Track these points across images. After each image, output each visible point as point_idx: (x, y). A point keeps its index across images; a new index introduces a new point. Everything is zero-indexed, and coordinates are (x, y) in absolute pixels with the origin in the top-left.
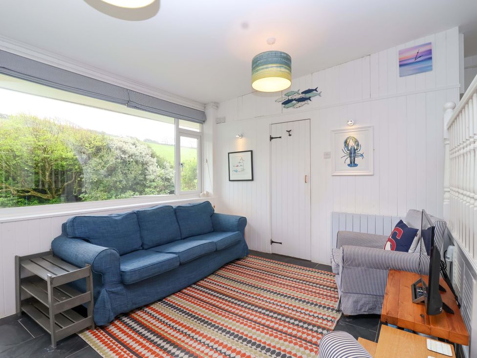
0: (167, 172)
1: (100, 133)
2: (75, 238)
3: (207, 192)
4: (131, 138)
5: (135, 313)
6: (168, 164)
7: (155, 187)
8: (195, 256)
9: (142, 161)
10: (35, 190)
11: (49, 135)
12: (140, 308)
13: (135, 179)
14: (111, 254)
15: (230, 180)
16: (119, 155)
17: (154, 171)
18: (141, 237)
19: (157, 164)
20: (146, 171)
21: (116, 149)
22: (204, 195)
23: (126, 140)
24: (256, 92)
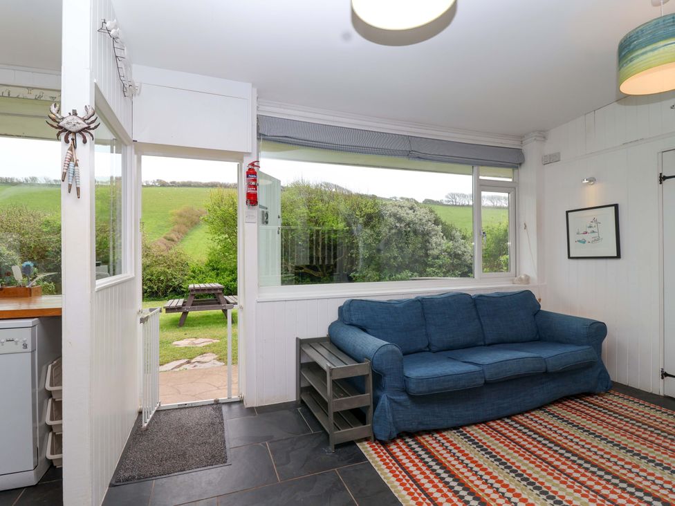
0: (456, 244)
1: (371, 198)
2: (351, 325)
3: (526, 276)
4: (408, 200)
5: (421, 436)
6: (458, 233)
7: (440, 267)
8: (509, 374)
9: (422, 231)
10: (307, 266)
11: (320, 205)
12: (429, 432)
13: (413, 255)
14: (393, 351)
15: (569, 257)
16: (393, 223)
17: (439, 243)
18: (427, 335)
19: (442, 234)
20: (427, 244)
21: (390, 216)
22: (521, 279)
23: (402, 204)
24: (625, 99)
